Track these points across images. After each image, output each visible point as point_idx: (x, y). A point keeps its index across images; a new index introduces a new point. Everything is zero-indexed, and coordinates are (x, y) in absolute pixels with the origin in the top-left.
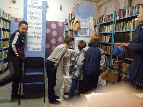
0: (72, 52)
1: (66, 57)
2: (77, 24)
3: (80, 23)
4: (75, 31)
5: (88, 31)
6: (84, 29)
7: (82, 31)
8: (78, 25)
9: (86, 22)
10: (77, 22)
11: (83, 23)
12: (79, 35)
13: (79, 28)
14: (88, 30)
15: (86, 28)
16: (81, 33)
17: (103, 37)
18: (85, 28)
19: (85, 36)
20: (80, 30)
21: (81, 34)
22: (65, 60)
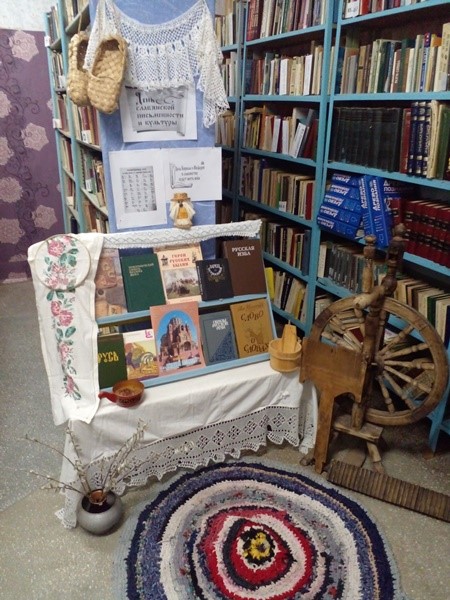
0: (103, 250)
1: (64, 287)
2: (112, 57)
3: (127, 56)
4: (104, 109)
5: (190, 104)
6: (159, 91)
7: (151, 104)
8: (121, 69)
9: (170, 44)
10: (111, 45)
11: (153, 55)
12: (130, 134)
13: (127, 89)
14: (184, 101)
15: (175, 83)
16: (143, 120)
17: (267, 120)
18: (165, 83)
19: (171, 135)
20: (135, 99)
21: (148, 127)
22: (62, 308)
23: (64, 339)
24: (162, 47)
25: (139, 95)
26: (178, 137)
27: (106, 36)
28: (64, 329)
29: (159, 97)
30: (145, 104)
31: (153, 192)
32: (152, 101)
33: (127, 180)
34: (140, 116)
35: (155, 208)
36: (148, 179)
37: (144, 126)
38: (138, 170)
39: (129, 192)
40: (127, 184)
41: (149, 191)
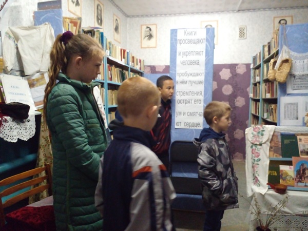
0: (274, 132)
1: (258, 143)
2: (286, 66)
3: (292, 64)
4: (281, 81)
6: (303, 75)
7: (299, 80)
8: (289, 68)
10: (286, 61)
11: (302, 63)
12: (289, 91)
13: (291, 75)
16: (296, 86)
18: (306, 73)
22: (256, 151)
23: (256, 162)
24: (306, 60)
25: (295, 77)
27: (284, 58)
28: (256, 159)
29: (303, 77)
30: (296, 80)
31: (297, 112)
33: (286, 107)
34: (294, 84)
35: (297, 119)
36: (295, 108)
37: (296, 88)
38: (291, 104)
39: (287, 112)
40: (286, 109)
41: (295, 112)
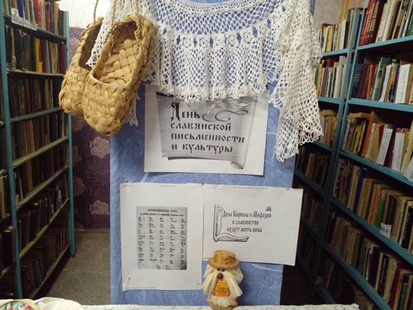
5: (256, 127)
7: (194, 120)
9: (232, 33)
11: (202, 48)
12: (156, 160)
14: (248, 118)
15: (236, 92)
17: (374, 128)
18: (218, 90)
19: (223, 166)
20: (171, 112)
21: (187, 152)
24: (219, 37)
25: (176, 106)
26: (233, 170)
29: (207, 111)
30: (184, 120)
31: (184, 243)
32: (197, 115)
33: (146, 223)
34: (174, 136)
35: (184, 266)
36: (178, 226)
37: (180, 151)
38: (164, 212)
39: (146, 240)
40: (146, 228)
41: (177, 242)
